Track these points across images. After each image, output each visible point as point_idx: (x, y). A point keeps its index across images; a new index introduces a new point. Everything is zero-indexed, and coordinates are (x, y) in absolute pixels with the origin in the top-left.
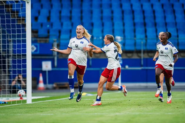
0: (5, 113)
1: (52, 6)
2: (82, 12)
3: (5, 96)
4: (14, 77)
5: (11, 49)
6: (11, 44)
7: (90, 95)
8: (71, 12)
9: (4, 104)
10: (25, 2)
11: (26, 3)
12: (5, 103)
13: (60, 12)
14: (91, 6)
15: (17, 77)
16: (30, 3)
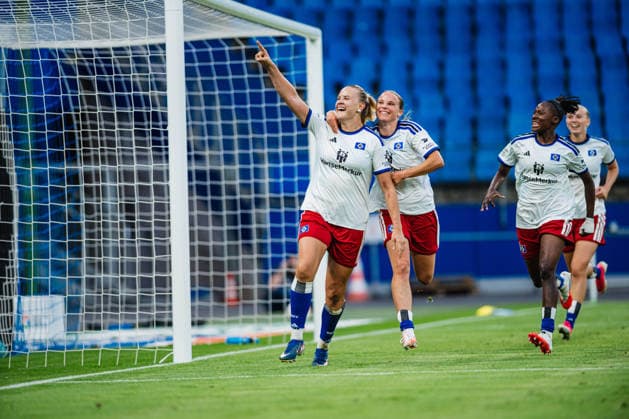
0: (250, 373)
1: (383, 49)
2: (474, 65)
3: (251, 321)
4: (276, 263)
5: (266, 181)
6: (266, 166)
7: (503, 313)
8: (441, 66)
9: (249, 345)
10: (303, 39)
11: (308, 42)
12: (251, 341)
13: (410, 67)
14: (502, 46)
15: (284, 264)
16: (319, 42)
